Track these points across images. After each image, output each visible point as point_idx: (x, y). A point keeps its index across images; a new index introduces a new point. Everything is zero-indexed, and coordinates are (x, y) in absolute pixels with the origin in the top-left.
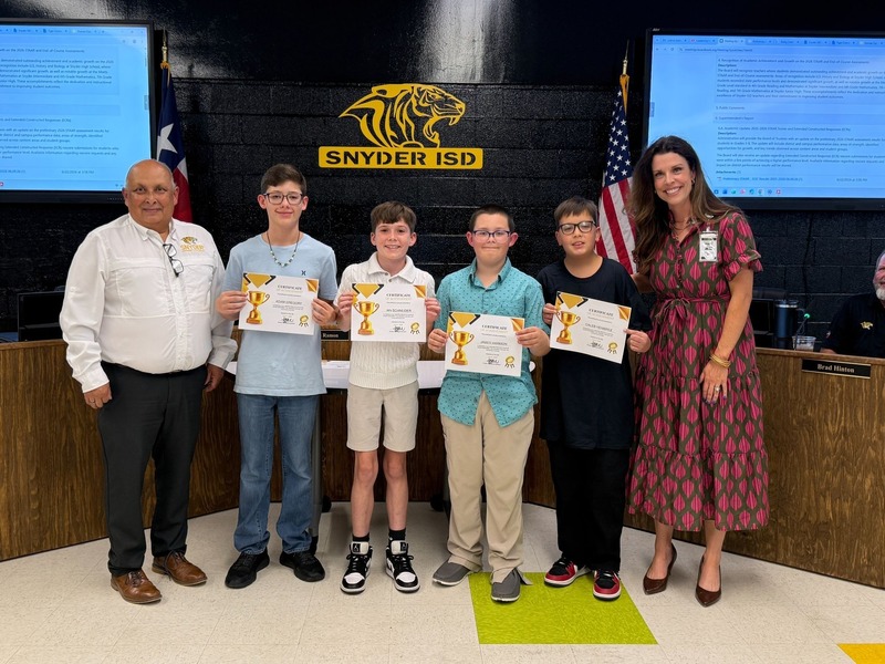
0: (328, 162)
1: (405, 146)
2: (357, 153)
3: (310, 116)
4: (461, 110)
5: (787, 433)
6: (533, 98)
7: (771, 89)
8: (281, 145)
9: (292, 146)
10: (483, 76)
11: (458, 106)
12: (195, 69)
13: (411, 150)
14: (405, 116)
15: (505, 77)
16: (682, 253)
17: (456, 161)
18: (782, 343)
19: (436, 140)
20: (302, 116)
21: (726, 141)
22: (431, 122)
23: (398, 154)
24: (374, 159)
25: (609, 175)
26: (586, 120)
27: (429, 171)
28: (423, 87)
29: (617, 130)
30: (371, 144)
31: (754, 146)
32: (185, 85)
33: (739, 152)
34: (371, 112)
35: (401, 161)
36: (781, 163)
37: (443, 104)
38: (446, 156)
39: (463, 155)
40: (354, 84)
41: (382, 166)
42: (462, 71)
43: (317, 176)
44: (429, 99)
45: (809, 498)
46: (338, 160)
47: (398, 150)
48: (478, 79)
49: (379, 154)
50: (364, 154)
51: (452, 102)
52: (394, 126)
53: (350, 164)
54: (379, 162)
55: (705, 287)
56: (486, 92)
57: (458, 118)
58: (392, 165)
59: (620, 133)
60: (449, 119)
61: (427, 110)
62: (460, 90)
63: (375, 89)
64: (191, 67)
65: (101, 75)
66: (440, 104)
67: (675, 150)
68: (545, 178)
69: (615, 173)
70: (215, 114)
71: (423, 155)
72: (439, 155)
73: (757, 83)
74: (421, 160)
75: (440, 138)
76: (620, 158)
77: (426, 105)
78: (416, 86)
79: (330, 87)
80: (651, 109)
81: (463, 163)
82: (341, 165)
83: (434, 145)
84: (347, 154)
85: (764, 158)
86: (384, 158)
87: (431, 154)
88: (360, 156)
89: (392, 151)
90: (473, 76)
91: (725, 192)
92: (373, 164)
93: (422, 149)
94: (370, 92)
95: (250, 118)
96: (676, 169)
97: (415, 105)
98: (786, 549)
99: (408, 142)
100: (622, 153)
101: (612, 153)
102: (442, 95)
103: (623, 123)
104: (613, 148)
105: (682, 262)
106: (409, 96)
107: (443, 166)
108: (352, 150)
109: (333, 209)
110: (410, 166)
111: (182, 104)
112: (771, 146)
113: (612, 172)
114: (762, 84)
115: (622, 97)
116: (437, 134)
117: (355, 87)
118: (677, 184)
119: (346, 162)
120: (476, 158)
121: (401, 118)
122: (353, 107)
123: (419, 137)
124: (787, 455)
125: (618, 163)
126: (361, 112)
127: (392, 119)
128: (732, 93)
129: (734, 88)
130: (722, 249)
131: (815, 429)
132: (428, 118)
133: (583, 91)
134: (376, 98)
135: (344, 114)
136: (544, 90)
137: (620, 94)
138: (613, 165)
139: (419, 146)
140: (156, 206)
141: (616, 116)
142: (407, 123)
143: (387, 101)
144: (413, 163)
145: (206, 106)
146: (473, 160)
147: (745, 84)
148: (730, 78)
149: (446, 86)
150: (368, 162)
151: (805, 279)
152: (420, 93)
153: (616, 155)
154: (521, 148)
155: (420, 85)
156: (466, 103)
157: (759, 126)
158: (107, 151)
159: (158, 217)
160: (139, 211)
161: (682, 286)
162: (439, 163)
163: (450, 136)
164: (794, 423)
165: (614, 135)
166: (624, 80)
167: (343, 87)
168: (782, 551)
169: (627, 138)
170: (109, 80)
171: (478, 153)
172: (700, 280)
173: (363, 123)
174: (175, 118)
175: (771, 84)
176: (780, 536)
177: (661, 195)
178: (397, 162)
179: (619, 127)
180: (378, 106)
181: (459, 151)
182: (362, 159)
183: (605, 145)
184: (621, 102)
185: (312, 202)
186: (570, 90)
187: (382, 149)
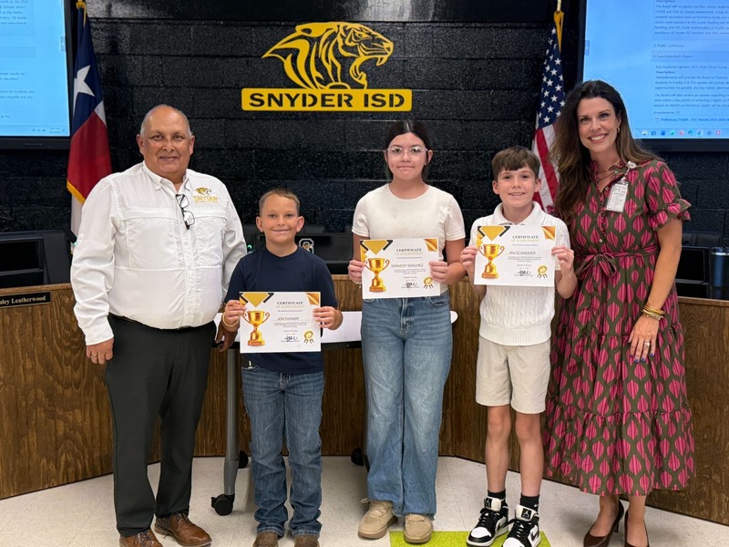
0: (252, 104)
1: (331, 87)
2: (281, 95)
3: (231, 57)
4: (389, 49)
5: (723, 387)
6: (464, 37)
7: (711, 26)
8: (203, 88)
9: (214, 88)
10: (412, 13)
11: (386, 45)
12: (113, 9)
13: (337, 92)
14: (331, 56)
15: (434, 16)
17: (384, 103)
18: (718, 293)
19: (364, 81)
20: (224, 57)
21: (664, 80)
22: (357, 63)
23: (323, 96)
24: (299, 102)
25: (543, 117)
26: (520, 59)
27: (357, 114)
28: (350, 25)
29: (551, 69)
31: (693, 86)
32: (102, 25)
33: (678, 92)
34: (295, 52)
35: (327, 103)
36: (721, 103)
37: (371, 43)
38: (374, 98)
39: (391, 96)
40: (278, 23)
41: (307, 109)
42: (390, 9)
43: (240, 119)
44: (356, 38)
46: (262, 103)
47: (324, 92)
48: (406, 17)
49: (304, 96)
50: (288, 96)
51: (380, 41)
52: (320, 67)
53: (275, 107)
54: (304, 104)
55: (630, 240)
56: (415, 30)
57: (385, 58)
58: (318, 107)
59: (554, 72)
60: (376, 59)
61: (353, 50)
62: (389, 28)
63: (299, 28)
64: (109, 7)
65: (16, 15)
66: (367, 43)
67: (604, 94)
68: (476, 120)
69: (550, 115)
70: (134, 55)
71: (350, 97)
72: (366, 96)
73: (696, 20)
74: (347, 102)
75: (368, 79)
76: (554, 99)
77: (352, 44)
78: (342, 24)
79: (254, 26)
80: (586, 48)
81: (391, 105)
82: (265, 108)
83: (361, 87)
84: (271, 96)
85: (703, 98)
86: (310, 100)
87: (358, 96)
88: (285, 98)
89: (318, 93)
90: (401, 14)
91: (663, 134)
92: (298, 107)
93: (349, 91)
94: (295, 31)
95: (170, 60)
96: (603, 115)
97: (341, 44)
98: (721, 506)
99: (334, 83)
100: (557, 94)
101: (546, 94)
102: (369, 34)
103: (558, 62)
104: (547, 88)
105: (605, 214)
106: (333, 36)
107: (371, 108)
108: (276, 92)
109: (257, 154)
110: (336, 109)
111: (100, 44)
112: (711, 86)
113: (546, 113)
114: (702, 20)
115: (556, 35)
116: (364, 75)
117: (279, 26)
118: (602, 132)
119: (270, 105)
120: (404, 100)
121: (327, 58)
122: (277, 46)
123: (346, 78)
124: (722, 410)
125: (553, 104)
126: (285, 52)
127: (318, 59)
128: (671, 31)
129: (672, 25)
132: (354, 58)
133: (515, 28)
134: (301, 37)
135: (267, 55)
136: (475, 28)
137: (554, 31)
138: (547, 106)
139: (345, 88)
140: (174, 154)
141: (550, 54)
142: (333, 64)
143: (311, 41)
144: (340, 105)
145: (125, 47)
146: (402, 102)
147: (684, 20)
148: (669, 15)
149: (374, 24)
150: (292, 105)
152: (346, 31)
153: (551, 95)
154: (452, 89)
155: (345, 24)
156: (395, 42)
157: (699, 64)
158: (24, 94)
159: (173, 166)
160: (155, 159)
161: (605, 240)
162: (366, 105)
163: (377, 76)
165: (549, 75)
166: (558, 17)
167: (266, 26)
169: (561, 78)
170: (23, 21)
171: (407, 94)
172: (626, 232)
173: (287, 63)
174: (92, 60)
175: (711, 20)
176: (714, 494)
177: (585, 143)
178: (323, 105)
179: (553, 66)
180: (303, 46)
181: (387, 92)
182: (286, 101)
183: (539, 85)
184: (555, 40)
185: (236, 147)
186: (503, 28)
187: (307, 91)
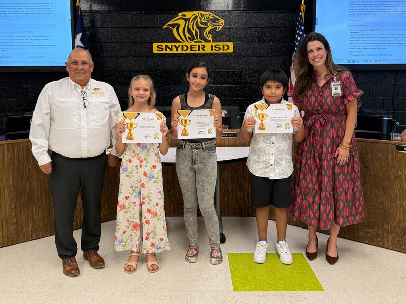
0: (158, 50)
1: (195, 42)
2: (171, 46)
3: (149, 28)
5: (389, 182)
6: (258, 17)
7: (376, 10)
8: (135, 43)
9: (140, 43)
10: (233, 6)
11: (221, 22)
12: (93, 6)
13: (198, 44)
14: (195, 27)
15: (243, 8)
16: (323, 92)
17: (220, 49)
18: (385, 137)
19: (210, 39)
20: (145, 28)
21: (353, 36)
22: (207, 30)
23: (191, 46)
24: (180, 48)
26: (285, 27)
27: (207, 54)
28: (204, 13)
30: (178, 41)
31: (367, 39)
32: (88, 14)
33: (360, 42)
34: (178, 26)
35: (193, 49)
36: (381, 47)
37: (214, 21)
39: (223, 46)
40: (170, 12)
41: (184, 52)
42: (222, 4)
43: (153, 57)
44: (207, 18)
45: (400, 215)
46: (163, 49)
47: (192, 44)
48: (230, 8)
49: (182, 46)
50: (175, 46)
51: (218, 20)
52: (190, 32)
53: (169, 51)
54: (182, 50)
56: (235, 14)
57: (221, 27)
58: (189, 51)
59: (301, 33)
60: (216, 28)
62: (222, 14)
63: (180, 14)
64: (91, 5)
65: (47, 9)
66: (212, 21)
67: (318, 39)
68: (264, 56)
70: (103, 28)
71: (204, 46)
72: (212, 46)
73: (369, 8)
74: (203, 48)
75: (212, 37)
77: (205, 21)
78: (200, 12)
79: (158, 13)
80: (316, 21)
81: (223, 50)
82: (164, 52)
83: (209, 41)
84: (167, 46)
85: (372, 45)
86: (185, 48)
87: (208, 45)
88: (173, 47)
89: (189, 45)
90: (228, 7)
91: (354, 62)
92: (180, 51)
93: (204, 43)
94: (178, 16)
95: (119, 30)
96: (319, 49)
97: (199, 21)
98: (388, 241)
99: (196, 40)
101: (297, 43)
102: (213, 16)
103: (303, 28)
104: (298, 40)
105: (322, 96)
106: (196, 18)
107: (214, 51)
108: (169, 44)
109: (160, 73)
110: (198, 52)
111: (87, 23)
112: (376, 39)
114: (371, 8)
115: (302, 16)
116: (211, 35)
117: (170, 14)
118: (319, 57)
119: (166, 50)
120: (229, 47)
121: (193, 28)
122: (169, 23)
123: (202, 37)
126: (173, 26)
127: (189, 28)
128: (356, 13)
129: (357, 10)
130: (343, 90)
131: (402, 180)
132: (206, 28)
133: (282, 13)
134: (181, 18)
135: (165, 27)
136: (263, 13)
137: (301, 14)
139: (202, 42)
141: (299, 25)
142: (196, 31)
143: (186, 20)
144: (199, 50)
145: (98, 24)
146: (229, 48)
147: (363, 8)
148: (356, 5)
149: (215, 12)
150: (177, 50)
151: (393, 104)
152: (202, 15)
154: (252, 42)
155: (202, 12)
156: (225, 20)
157: (370, 29)
158: (51, 47)
159: (83, 77)
160: (73, 74)
161: (322, 108)
162: (212, 50)
163: (217, 36)
164: (392, 177)
165: (298, 34)
166: (303, 7)
167: (164, 13)
168: (386, 241)
170: (51, 12)
171: (231, 44)
172: (332, 105)
173: (174, 31)
174: (83, 30)
175: (376, 8)
176: (385, 234)
177: (311, 62)
178: (191, 50)
179: (301, 30)
180: (182, 22)
181: (221, 44)
182: (174, 49)
183: (294, 39)
184: (302, 18)
185: (150, 70)
186: (276, 13)
187: (184, 44)
